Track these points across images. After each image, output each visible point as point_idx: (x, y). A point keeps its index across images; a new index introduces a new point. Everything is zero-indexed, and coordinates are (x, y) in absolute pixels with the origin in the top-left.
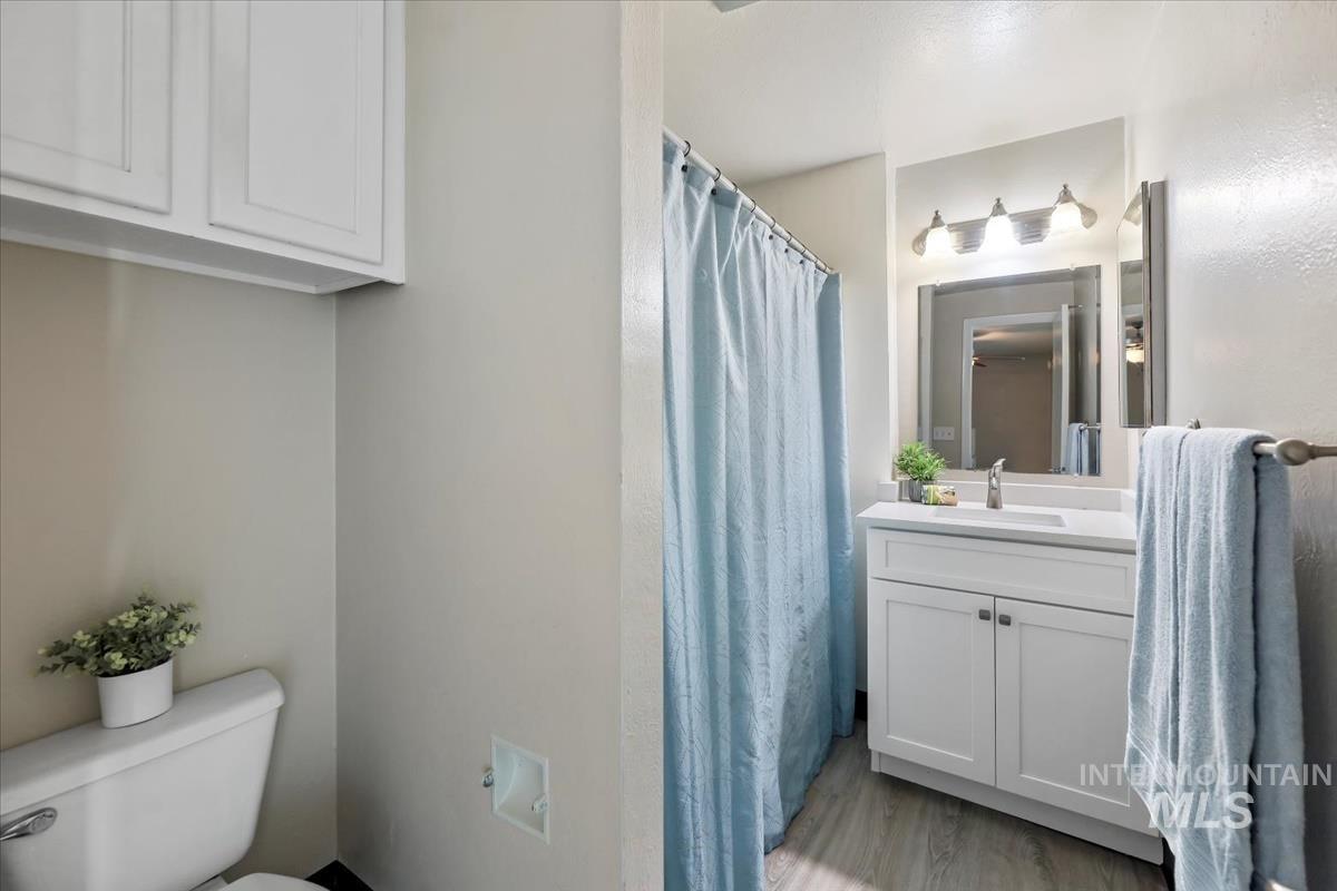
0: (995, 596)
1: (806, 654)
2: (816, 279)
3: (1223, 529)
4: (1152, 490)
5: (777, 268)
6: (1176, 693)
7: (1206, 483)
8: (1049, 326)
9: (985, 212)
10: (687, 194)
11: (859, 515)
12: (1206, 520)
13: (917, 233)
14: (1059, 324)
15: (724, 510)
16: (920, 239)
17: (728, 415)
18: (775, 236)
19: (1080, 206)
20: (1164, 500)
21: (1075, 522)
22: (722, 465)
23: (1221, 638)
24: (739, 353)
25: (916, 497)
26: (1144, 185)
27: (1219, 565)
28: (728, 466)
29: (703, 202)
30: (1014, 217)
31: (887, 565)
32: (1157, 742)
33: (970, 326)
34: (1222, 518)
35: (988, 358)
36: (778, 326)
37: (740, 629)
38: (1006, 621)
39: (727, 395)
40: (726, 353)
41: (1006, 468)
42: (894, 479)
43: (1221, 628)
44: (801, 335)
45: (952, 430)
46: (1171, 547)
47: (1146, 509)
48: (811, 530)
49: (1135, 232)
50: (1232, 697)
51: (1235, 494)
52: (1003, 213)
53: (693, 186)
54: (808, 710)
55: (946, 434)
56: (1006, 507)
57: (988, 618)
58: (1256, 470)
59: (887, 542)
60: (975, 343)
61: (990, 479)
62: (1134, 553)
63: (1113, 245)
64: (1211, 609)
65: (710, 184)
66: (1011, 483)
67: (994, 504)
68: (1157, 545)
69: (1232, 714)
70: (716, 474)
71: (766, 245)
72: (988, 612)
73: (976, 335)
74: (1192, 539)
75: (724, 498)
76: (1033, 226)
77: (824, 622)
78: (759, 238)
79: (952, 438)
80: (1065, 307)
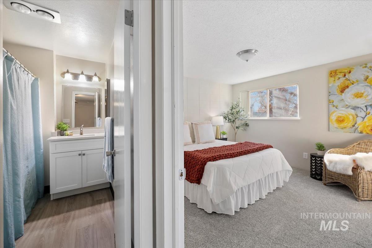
0: (82, 151)
1: (29, 178)
2: (31, 79)
5: (21, 76)
9: (80, 73)
11: (47, 140)
16: (63, 74)
18: (21, 67)
19: (98, 77)
25: (62, 135)
26: (107, 79)
30: (86, 75)
31: (56, 150)
33: (74, 93)
35: (79, 101)
38: (84, 155)
41: (84, 126)
42: (55, 131)
44: (27, 93)
52: (83, 74)
54: (31, 192)
56: (84, 134)
57: (80, 155)
59: (56, 144)
61: (81, 129)
63: (103, 85)
66: (85, 129)
73: (76, 95)
78: (17, 68)
79: (69, 122)
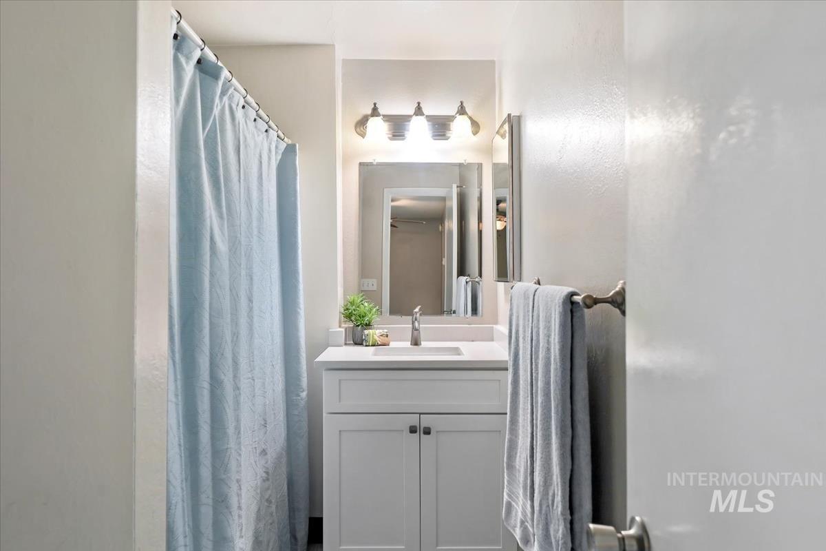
0: (420, 414)
1: (269, 492)
2: (277, 147)
3: (557, 347)
4: (518, 325)
5: (248, 136)
6: (532, 456)
7: (548, 320)
8: (444, 199)
9: (410, 110)
10: (176, 59)
11: (317, 360)
12: (548, 342)
13: (359, 118)
14: (451, 199)
15: (207, 364)
16: (362, 123)
17: (212, 274)
18: (247, 106)
19: (470, 118)
20: (524, 332)
21: (470, 351)
22: (206, 322)
23: (557, 413)
24: (221, 216)
25: (359, 341)
26: (509, 115)
27: (556, 369)
28: (211, 323)
29: (189, 69)
30: (430, 118)
31: (340, 401)
32: (521, 492)
33: (388, 194)
34: (557, 340)
35: (401, 220)
36: (248, 190)
37: (224, 476)
38: (427, 431)
39: (211, 256)
40: (211, 217)
41: (423, 313)
42: (340, 326)
43: (557, 407)
44: (265, 197)
45: (374, 281)
46: (529, 361)
47: (514, 339)
48: (273, 378)
49: (503, 144)
50: (562, 446)
51: (563, 326)
52: (422, 114)
53: (182, 54)
55: (371, 284)
56: (424, 344)
57: (415, 432)
58: (572, 311)
59: (340, 380)
60: (393, 208)
61: (413, 323)
62: (507, 369)
63: (490, 150)
64: (552, 396)
65: (197, 54)
66: (428, 325)
67: (416, 343)
68: (521, 362)
69: (562, 457)
70: (201, 331)
71: (239, 113)
72: (415, 427)
73: (392, 201)
74: (541, 355)
75: (208, 354)
76: (441, 127)
77: (284, 460)
78: (234, 106)
79: (375, 288)
80: (455, 186)
